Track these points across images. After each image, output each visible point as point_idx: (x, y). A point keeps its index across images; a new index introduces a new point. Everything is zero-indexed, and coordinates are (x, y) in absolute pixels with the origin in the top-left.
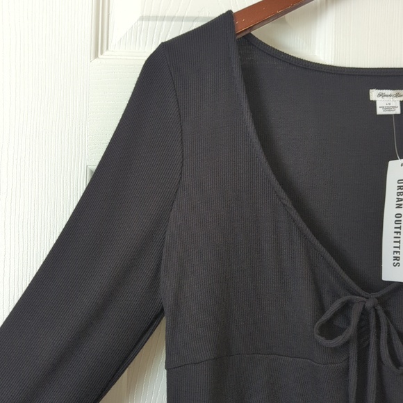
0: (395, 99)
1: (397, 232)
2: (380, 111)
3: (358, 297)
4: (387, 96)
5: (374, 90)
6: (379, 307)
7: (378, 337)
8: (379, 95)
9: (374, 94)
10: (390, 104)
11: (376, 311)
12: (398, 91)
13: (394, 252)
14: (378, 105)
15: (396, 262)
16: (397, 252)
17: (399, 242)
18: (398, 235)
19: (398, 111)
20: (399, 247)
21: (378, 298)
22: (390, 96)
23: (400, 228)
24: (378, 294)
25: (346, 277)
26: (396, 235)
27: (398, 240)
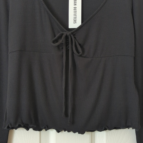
1: (75, 13)
3: (65, 32)
6: (72, 35)
7: (72, 45)
11: (71, 37)
13: (74, 19)
15: (75, 22)
16: (75, 19)
17: (76, 16)
18: (76, 14)
20: (76, 17)
21: (72, 33)
23: (76, 11)
25: (62, 26)
26: (74, 14)
27: (75, 15)
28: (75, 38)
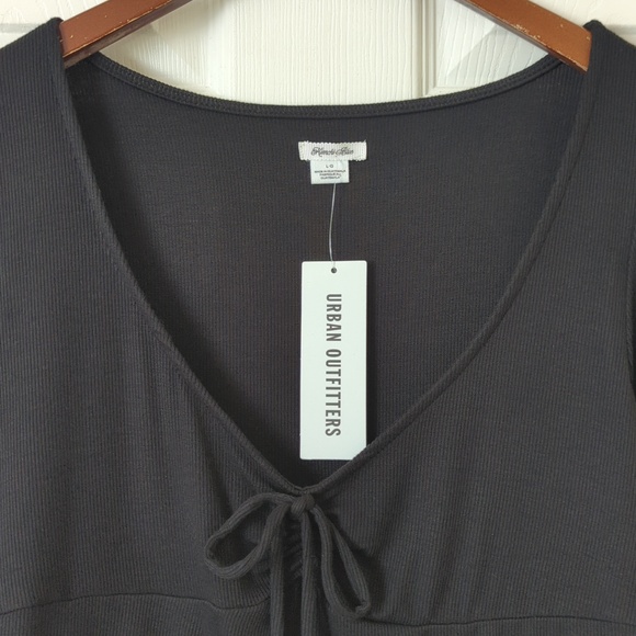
0: (341, 157)
1: (333, 380)
2: (316, 179)
3: (282, 495)
4: (326, 153)
5: (306, 143)
6: (316, 511)
8: (315, 152)
9: (306, 150)
10: (332, 166)
11: (312, 517)
12: (345, 145)
13: (327, 412)
14: (313, 168)
15: (332, 428)
16: (333, 412)
17: (339, 396)
18: (336, 384)
19: (345, 178)
20: (339, 404)
21: (315, 495)
22: (332, 152)
23: (337, 370)
24: (316, 488)
26: (330, 384)
28: (333, 519)
